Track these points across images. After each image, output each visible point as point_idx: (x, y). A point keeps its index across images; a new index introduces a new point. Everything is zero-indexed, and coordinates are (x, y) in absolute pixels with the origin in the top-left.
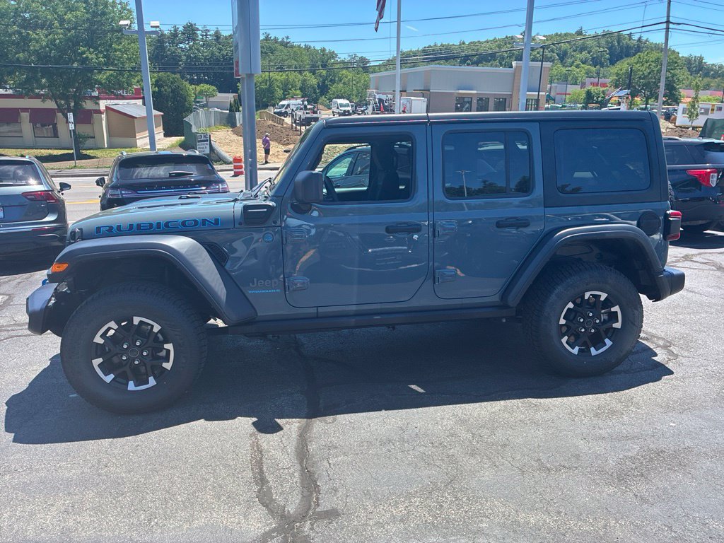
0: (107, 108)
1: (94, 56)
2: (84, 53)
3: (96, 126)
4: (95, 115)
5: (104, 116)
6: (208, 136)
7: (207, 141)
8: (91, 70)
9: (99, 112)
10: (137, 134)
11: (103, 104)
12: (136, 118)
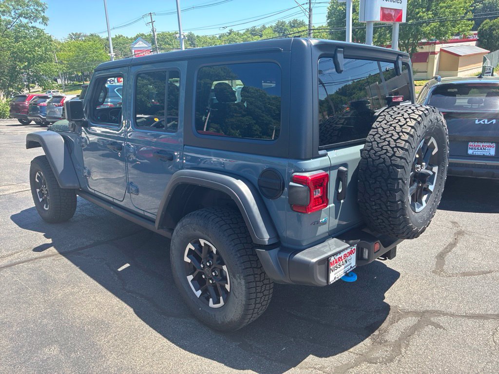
0: (441, 50)
1: (425, 14)
2: (418, 13)
3: (430, 64)
4: (430, 56)
5: (437, 56)
6: (492, 69)
7: (490, 72)
8: (421, 24)
9: (434, 53)
10: (459, 68)
11: (438, 48)
12: (461, 56)
